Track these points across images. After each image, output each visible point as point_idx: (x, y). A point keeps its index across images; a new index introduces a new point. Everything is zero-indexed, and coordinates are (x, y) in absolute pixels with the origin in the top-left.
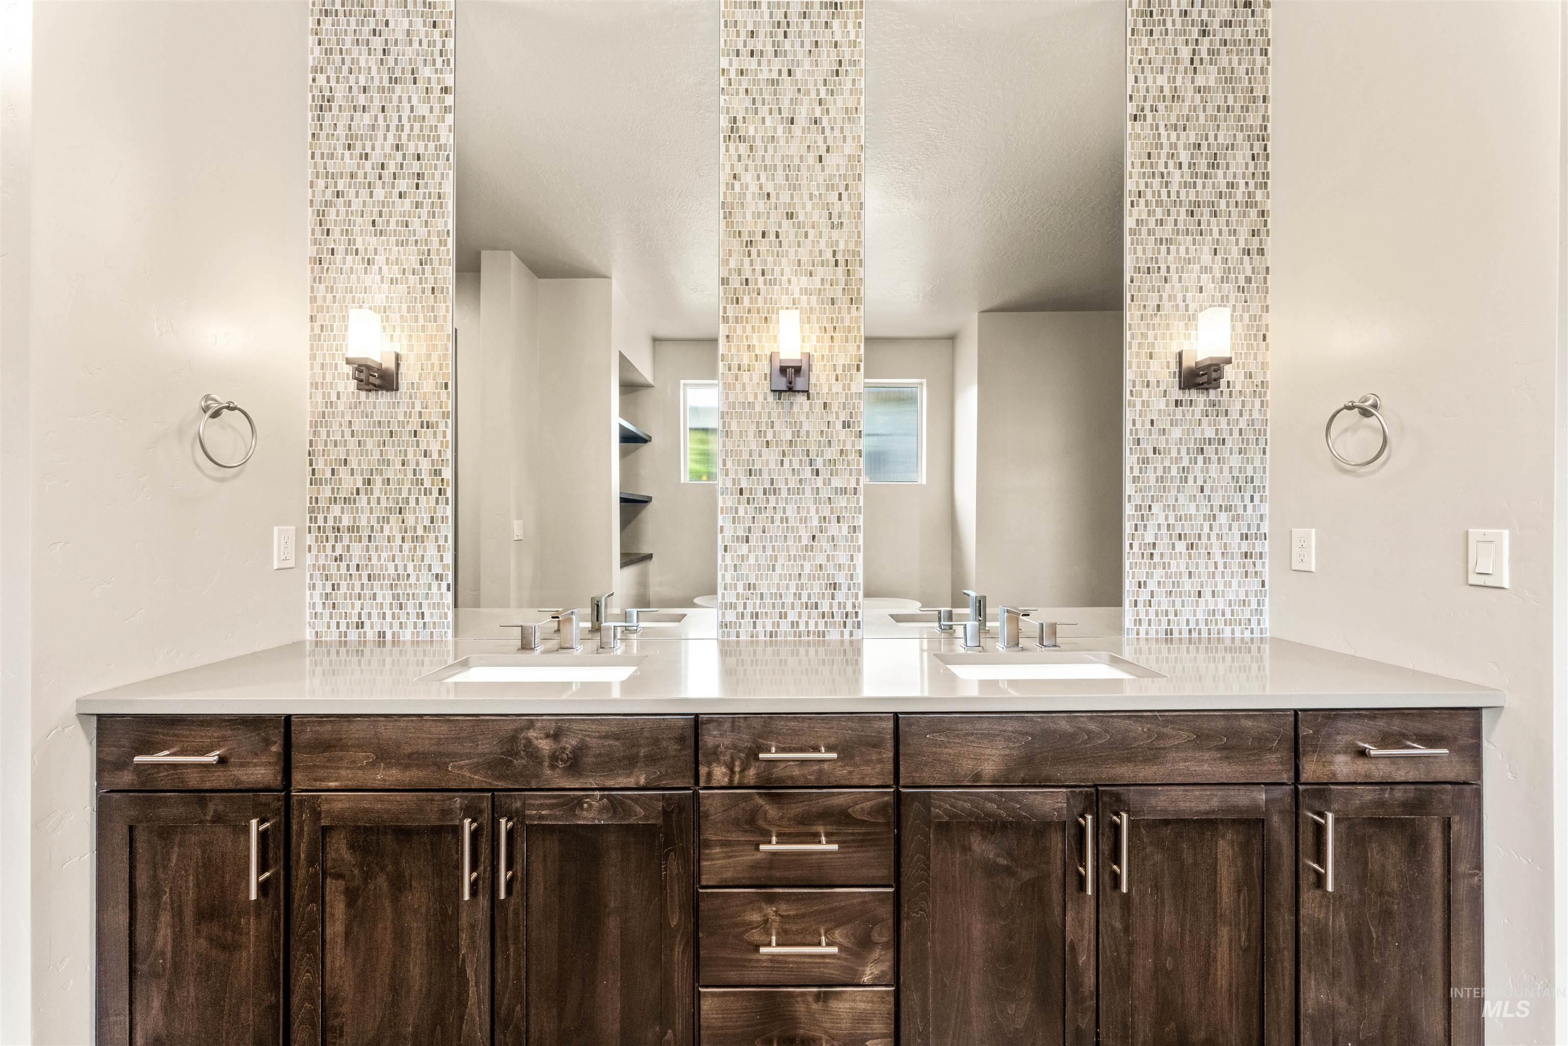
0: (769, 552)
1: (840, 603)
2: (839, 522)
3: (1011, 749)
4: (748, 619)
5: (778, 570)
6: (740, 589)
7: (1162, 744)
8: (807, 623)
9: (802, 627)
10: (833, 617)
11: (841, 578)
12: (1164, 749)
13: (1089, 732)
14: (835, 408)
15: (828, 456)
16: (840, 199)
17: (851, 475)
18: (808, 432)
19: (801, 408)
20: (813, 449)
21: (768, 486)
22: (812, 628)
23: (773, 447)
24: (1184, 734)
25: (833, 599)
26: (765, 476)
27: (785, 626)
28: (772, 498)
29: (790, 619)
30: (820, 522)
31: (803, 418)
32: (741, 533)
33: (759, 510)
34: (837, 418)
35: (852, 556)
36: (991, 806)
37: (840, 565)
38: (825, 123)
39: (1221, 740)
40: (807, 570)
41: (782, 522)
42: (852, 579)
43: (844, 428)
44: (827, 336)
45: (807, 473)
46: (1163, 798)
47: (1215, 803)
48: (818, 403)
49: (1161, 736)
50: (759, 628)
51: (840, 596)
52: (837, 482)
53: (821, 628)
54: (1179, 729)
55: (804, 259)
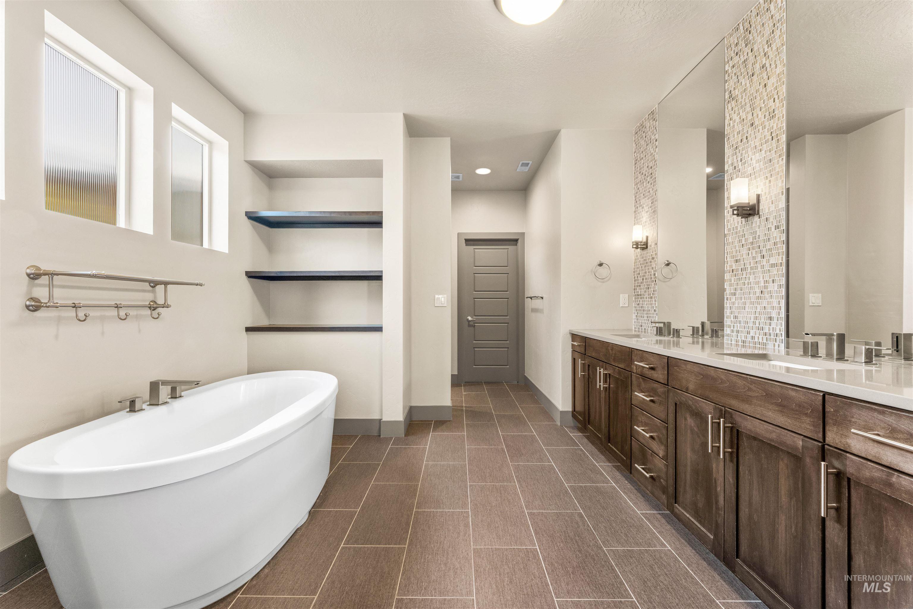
0: (743, 300)
1: (773, 328)
2: (773, 283)
3: (697, 379)
4: (735, 334)
5: (747, 310)
6: (732, 319)
7: (750, 393)
8: (758, 337)
9: (756, 340)
10: (770, 336)
11: (774, 315)
12: (751, 396)
13: (721, 379)
14: (771, 220)
15: (768, 247)
16: (774, 101)
17: (779, 256)
18: (759, 235)
19: (756, 224)
20: (762, 245)
21: (743, 267)
22: (761, 341)
23: (745, 247)
24: (760, 391)
25: (770, 325)
26: (742, 262)
27: (749, 339)
28: (744, 272)
29: (751, 335)
30: (764, 284)
31: (757, 229)
32: (732, 291)
33: (739, 279)
34: (772, 225)
35: (779, 301)
36: (690, 403)
37: (773, 306)
38: (768, 65)
39: (778, 400)
40: (758, 310)
41: (748, 285)
42: (779, 315)
43: (776, 229)
44: (767, 181)
45: (759, 259)
46: (750, 423)
47: (774, 436)
48: (763, 218)
49: (750, 389)
50: (739, 338)
51: (774, 323)
52: (773, 261)
53: (765, 341)
54: (757, 388)
55: (757, 144)
